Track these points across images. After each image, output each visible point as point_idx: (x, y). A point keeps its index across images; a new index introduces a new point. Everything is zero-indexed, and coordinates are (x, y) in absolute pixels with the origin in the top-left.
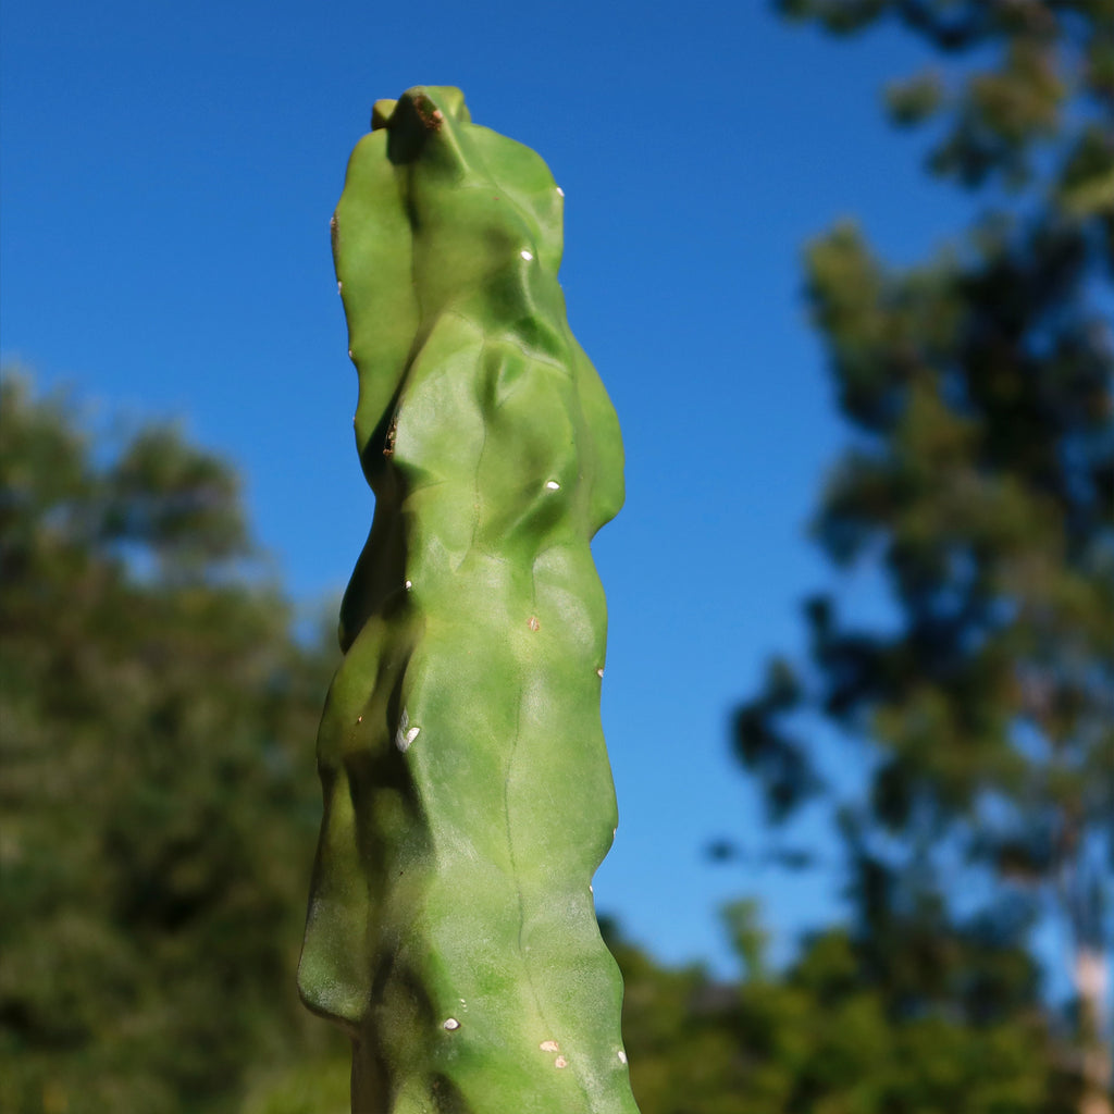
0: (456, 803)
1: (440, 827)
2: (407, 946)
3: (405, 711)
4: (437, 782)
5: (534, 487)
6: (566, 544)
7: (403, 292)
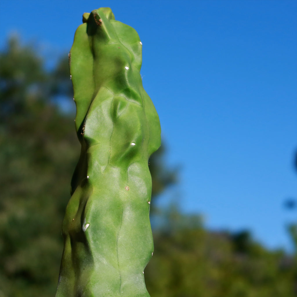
0: (100, 247)
1: (96, 255)
2: (85, 292)
3: (85, 218)
4: (95, 241)
5: (127, 144)
6: (138, 162)
7: (89, 79)
